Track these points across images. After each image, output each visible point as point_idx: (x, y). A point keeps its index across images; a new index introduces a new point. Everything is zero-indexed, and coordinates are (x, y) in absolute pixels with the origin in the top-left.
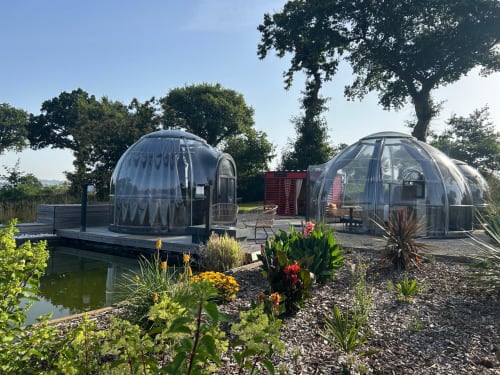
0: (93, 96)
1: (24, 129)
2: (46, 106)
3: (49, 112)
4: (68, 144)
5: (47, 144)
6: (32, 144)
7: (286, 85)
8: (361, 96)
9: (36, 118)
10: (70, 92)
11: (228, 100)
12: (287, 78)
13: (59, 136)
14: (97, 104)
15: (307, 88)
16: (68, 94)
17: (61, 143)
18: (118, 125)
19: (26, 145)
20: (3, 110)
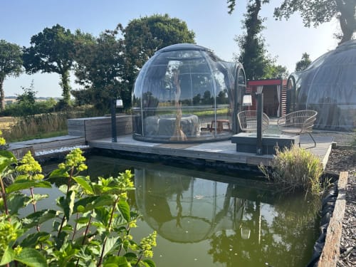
0: (68, 30)
1: (20, 59)
2: (34, 39)
3: (37, 44)
4: (54, 69)
5: (38, 70)
6: (27, 71)
7: (230, 9)
8: (287, 16)
9: (28, 50)
10: (51, 28)
11: (175, 26)
12: (230, 3)
13: (46, 63)
14: (72, 36)
15: (249, 11)
16: (49, 29)
17: (48, 69)
18: (111, 47)
19: (22, 72)
20: (2, 45)
